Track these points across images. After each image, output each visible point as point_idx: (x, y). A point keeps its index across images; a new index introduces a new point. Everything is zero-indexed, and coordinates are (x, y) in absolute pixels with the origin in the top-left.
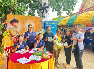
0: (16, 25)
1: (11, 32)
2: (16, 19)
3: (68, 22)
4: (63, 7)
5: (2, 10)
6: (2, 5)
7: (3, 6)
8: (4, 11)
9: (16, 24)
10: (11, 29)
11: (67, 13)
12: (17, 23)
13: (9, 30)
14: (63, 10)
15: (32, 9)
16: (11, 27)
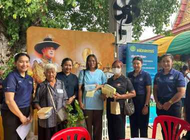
0: (53, 56)
1: (38, 74)
2: (50, 40)
3: (169, 48)
4: (146, 17)
5: (13, 27)
6: (13, 14)
7: (15, 16)
8: (16, 29)
9: (50, 52)
10: (37, 68)
11: (154, 30)
12: (54, 51)
13: (33, 70)
14: (147, 25)
15: (77, 24)
16: (39, 60)
